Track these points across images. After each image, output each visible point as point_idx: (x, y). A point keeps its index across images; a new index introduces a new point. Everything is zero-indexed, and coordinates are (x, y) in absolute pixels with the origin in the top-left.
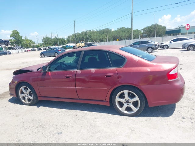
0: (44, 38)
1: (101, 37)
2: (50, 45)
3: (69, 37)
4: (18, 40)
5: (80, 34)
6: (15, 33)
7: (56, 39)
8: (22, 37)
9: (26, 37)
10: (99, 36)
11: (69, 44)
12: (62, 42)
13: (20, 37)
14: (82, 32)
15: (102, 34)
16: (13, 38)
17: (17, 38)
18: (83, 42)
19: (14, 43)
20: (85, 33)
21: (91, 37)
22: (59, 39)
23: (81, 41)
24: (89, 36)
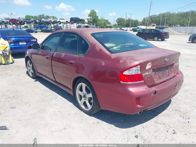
0: (118, 19)
1: (181, 21)
2: (122, 26)
3: (144, 19)
4: (94, 20)
5: (157, 17)
6: (93, 13)
7: (129, 20)
8: (98, 16)
9: (102, 17)
10: (179, 20)
11: (140, 27)
12: (135, 24)
13: (96, 17)
14: (160, 14)
15: (183, 18)
16: (91, 18)
17: (94, 18)
18: (154, 26)
19: (91, 22)
20: (163, 16)
21: (169, 21)
22: (132, 21)
23: (152, 24)
24: (167, 19)
